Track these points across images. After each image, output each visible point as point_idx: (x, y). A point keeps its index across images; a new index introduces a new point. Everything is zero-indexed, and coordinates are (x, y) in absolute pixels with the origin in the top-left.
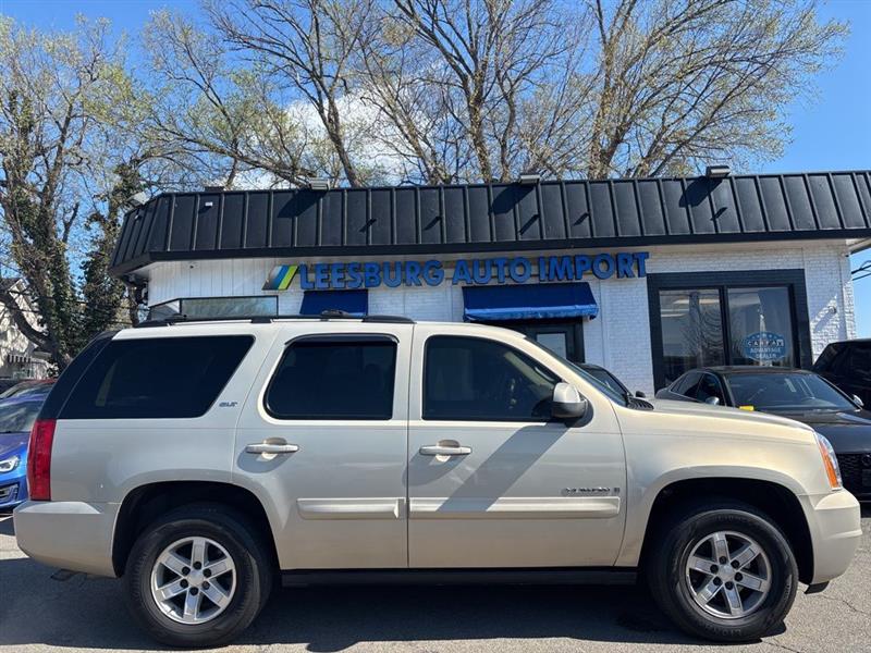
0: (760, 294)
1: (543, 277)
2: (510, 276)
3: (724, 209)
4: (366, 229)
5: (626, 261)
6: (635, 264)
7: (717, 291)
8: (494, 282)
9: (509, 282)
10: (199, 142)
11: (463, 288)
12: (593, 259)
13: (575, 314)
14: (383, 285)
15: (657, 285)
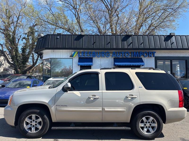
0: (179, 61)
1: (132, 56)
2: (125, 56)
3: (173, 43)
4: (93, 44)
5: (151, 53)
6: (152, 54)
7: (170, 61)
8: (121, 57)
9: (124, 57)
10: (48, 22)
11: (114, 58)
12: (143, 53)
13: (139, 65)
14: (96, 57)
15: (157, 59)
